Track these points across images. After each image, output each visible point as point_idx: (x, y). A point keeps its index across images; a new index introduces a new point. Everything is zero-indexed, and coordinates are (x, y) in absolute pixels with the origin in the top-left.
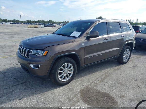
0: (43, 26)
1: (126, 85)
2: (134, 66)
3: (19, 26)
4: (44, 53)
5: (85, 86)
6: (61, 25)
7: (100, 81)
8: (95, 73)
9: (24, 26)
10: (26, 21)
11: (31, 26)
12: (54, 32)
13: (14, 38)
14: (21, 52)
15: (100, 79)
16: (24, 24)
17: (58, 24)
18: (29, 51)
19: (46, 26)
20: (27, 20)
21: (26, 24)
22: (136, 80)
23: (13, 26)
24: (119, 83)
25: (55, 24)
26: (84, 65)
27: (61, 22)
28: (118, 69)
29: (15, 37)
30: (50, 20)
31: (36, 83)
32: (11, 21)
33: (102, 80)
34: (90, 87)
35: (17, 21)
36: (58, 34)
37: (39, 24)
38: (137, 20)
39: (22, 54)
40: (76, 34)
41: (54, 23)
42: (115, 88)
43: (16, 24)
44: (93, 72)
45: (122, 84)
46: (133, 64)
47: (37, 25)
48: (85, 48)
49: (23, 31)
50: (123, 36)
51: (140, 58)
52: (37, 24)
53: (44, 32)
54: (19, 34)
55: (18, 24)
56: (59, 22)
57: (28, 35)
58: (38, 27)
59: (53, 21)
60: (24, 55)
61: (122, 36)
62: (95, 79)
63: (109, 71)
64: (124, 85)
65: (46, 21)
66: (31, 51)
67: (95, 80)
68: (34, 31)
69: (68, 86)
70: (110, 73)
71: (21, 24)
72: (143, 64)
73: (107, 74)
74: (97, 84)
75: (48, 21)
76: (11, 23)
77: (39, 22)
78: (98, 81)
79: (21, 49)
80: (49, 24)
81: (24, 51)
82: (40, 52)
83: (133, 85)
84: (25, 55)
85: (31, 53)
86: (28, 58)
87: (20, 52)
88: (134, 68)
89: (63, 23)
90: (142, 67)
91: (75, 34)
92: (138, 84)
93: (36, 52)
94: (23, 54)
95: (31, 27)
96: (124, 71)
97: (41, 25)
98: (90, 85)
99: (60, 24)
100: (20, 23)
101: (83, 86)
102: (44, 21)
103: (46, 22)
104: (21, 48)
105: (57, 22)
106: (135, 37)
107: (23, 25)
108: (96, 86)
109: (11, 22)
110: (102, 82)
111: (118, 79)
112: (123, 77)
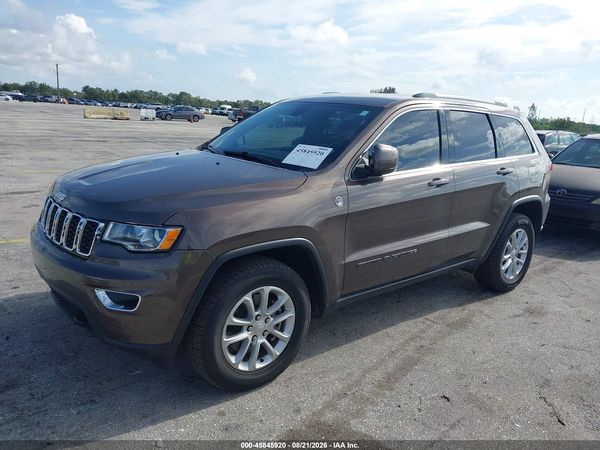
0: (152, 113)
1: (501, 409)
2: (531, 312)
3: (50, 108)
4: (161, 237)
5: (305, 414)
6: (227, 115)
7: (380, 386)
8: (356, 342)
9: (69, 111)
10: (80, 90)
11: (100, 113)
12: (208, 143)
13: (9, 163)
14: (54, 228)
15: (379, 375)
16: (71, 101)
17: (217, 108)
18: (91, 228)
19: (162, 116)
20: (86, 89)
21: (78, 103)
22: (547, 383)
23: (19, 107)
24: (471, 399)
25: (203, 110)
26: (339, 293)
27: (226, 103)
28: (462, 324)
29: (18, 159)
30: (182, 93)
31: (61, 391)
32: (16, 87)
33: (390, 381)
34: (329, 417)
35: (43, 87)
36: (227, 154)
37: (135, 107)
38: (533, 108)
39: (58, 239)
40: (308, 156)
41: (200, 103)
42: (452, 427)
43: (35, 100)
44: (349, 338)
45: (481, 406)
46: (527, 297)
47: (128, 111)
48: (346, 218)
49: (59, 134)
50: (505, 174)
51: (553, 269)
52: (129, 105)
53: (153, 139)
54: (37, 142)
55: (47, 101)
56: (221, 103)
57: (80, 151)
58: (128, 119)
59: (193, 96)
60: (70, 243)
61: (498, 173)
62: (358, 373)
63: (424, 331)
64: (490, 411)
65: (165, 94)
66: (102, 225)
67: (358, 383)
68: (105, 134)
69: (222, 414)
70: (425, 343)
71: (57, 101)
72: (570, 300)
73: (411, 350)
74: (365, 400)
75: (173, 96)
76: (15, 97)
77: (136, 99)
78: (367, 389)
79: (53, 216)
80: (180, 107)
81: (70, 227)
82: (144, 233)
83: (532, 408)
84: (74, 247)
85: (102, 235)
86: (85, 259)
87: (50, 230)
88: (531, 319)
89: (235, 105)
90: (565, 316)
91: (303, 155)
92: (557, 402)
93: (126, 232)
94: (63, 239)
95: (99, 116)
96: (491, 335)
97: (143, 112)
98: (331, 405)
99: (225, 111)
100: (54, 98)
101: (298, 411)
102: (156, 93)
103: (165, 100)
104: (54, 211)
105: (212, 100)
106: (548, 178)
107: (67, 106)
108: (359, 414)
109: (15, 93)
110: (388, 393)
111: (462, 376)
112: (485, 366)
